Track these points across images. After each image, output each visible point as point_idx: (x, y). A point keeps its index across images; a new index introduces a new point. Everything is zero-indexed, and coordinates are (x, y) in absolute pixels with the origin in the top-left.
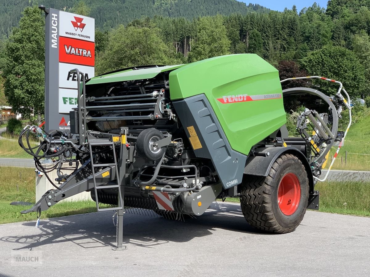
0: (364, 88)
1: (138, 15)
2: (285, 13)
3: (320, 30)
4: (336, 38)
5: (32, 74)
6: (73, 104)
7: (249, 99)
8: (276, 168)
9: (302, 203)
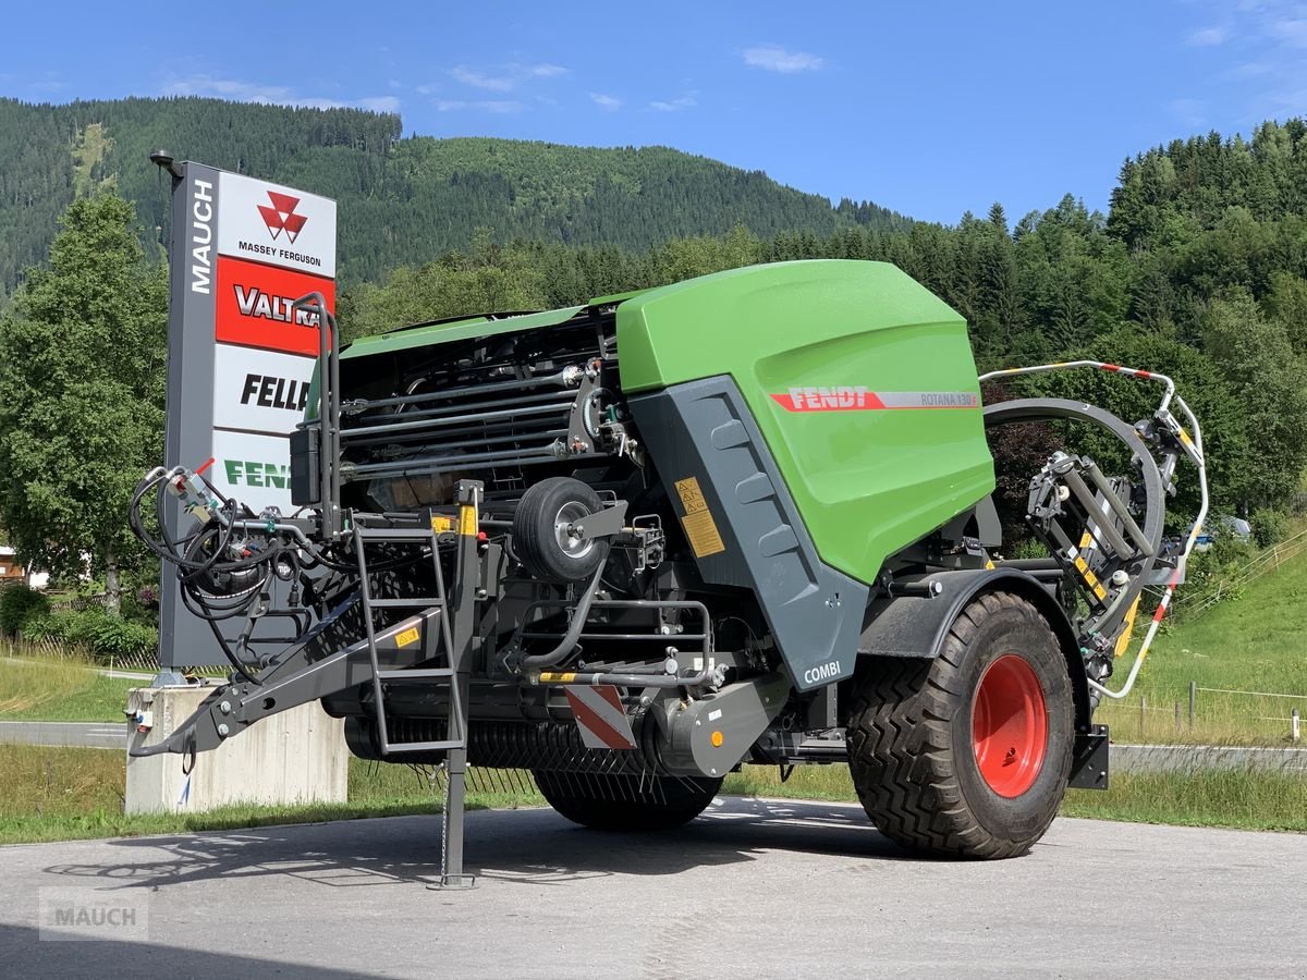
0: (1247, 479)
1: (457, 238)
2: (967, 229)
3: (1086, 289)
4: (1144, 314)
5: (89, 427)
6: (260, 484)
7: (872, 402)
8: (964, 632)
9: (1052, 760)
